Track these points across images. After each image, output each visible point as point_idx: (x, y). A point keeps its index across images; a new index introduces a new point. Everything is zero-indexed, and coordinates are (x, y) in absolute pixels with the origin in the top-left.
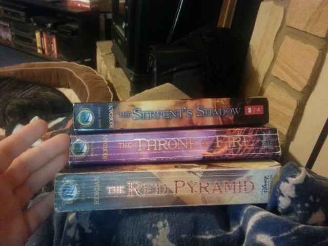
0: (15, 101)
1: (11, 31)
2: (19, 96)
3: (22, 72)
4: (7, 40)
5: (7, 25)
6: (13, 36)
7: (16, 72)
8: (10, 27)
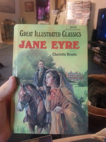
0: (98, 91)
1: (101, 59)
2: (100, 89)
3: (102, 78)
4: (98, 62)
5: (100, 56)
6: (101, 61)
7: (100, 78)
8: (101, 58)
